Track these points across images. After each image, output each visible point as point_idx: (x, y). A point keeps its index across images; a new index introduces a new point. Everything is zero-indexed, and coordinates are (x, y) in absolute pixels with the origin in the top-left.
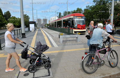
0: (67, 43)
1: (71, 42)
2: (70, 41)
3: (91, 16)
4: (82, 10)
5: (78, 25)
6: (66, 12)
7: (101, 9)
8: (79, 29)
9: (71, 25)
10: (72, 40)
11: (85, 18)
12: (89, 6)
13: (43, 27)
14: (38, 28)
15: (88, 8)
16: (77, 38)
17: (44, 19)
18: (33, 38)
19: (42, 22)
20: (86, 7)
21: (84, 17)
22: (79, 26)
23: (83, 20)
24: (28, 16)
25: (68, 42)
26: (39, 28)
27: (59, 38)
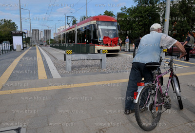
0: (81, 70)
1: (89, 69)
2: (87, 66)
3: (128, 26)
4: (113, 15)
5: (105, 37)
6: (85, 17)
7: (147, 12)
8: (107, 45)
9: (92, 38)
10: (92, 66)
11: (118, 26)
12: (125, 8)
13: (43, 44)
14: (31, 46)
15: (124, 12)
16: (101, 60)
17: (44, 30)
18: (12, 62)
19: (42, 36)
20: (121, 10)
21: (116, 24)
22: (107, 39)
23: (114, 28)
24: (14, 23)
25: (83, 68)
26: (34, 46)
27: (65, 60)
